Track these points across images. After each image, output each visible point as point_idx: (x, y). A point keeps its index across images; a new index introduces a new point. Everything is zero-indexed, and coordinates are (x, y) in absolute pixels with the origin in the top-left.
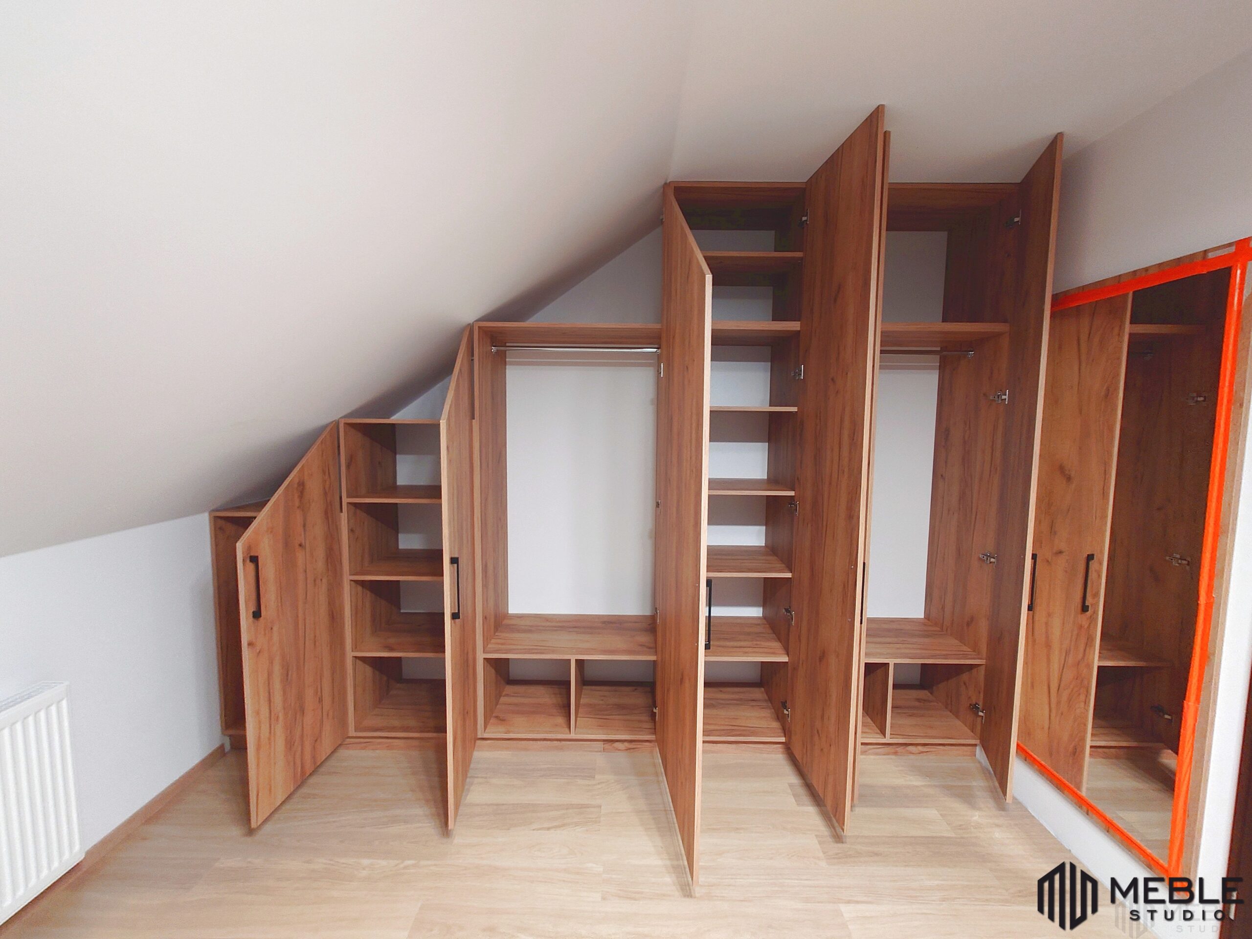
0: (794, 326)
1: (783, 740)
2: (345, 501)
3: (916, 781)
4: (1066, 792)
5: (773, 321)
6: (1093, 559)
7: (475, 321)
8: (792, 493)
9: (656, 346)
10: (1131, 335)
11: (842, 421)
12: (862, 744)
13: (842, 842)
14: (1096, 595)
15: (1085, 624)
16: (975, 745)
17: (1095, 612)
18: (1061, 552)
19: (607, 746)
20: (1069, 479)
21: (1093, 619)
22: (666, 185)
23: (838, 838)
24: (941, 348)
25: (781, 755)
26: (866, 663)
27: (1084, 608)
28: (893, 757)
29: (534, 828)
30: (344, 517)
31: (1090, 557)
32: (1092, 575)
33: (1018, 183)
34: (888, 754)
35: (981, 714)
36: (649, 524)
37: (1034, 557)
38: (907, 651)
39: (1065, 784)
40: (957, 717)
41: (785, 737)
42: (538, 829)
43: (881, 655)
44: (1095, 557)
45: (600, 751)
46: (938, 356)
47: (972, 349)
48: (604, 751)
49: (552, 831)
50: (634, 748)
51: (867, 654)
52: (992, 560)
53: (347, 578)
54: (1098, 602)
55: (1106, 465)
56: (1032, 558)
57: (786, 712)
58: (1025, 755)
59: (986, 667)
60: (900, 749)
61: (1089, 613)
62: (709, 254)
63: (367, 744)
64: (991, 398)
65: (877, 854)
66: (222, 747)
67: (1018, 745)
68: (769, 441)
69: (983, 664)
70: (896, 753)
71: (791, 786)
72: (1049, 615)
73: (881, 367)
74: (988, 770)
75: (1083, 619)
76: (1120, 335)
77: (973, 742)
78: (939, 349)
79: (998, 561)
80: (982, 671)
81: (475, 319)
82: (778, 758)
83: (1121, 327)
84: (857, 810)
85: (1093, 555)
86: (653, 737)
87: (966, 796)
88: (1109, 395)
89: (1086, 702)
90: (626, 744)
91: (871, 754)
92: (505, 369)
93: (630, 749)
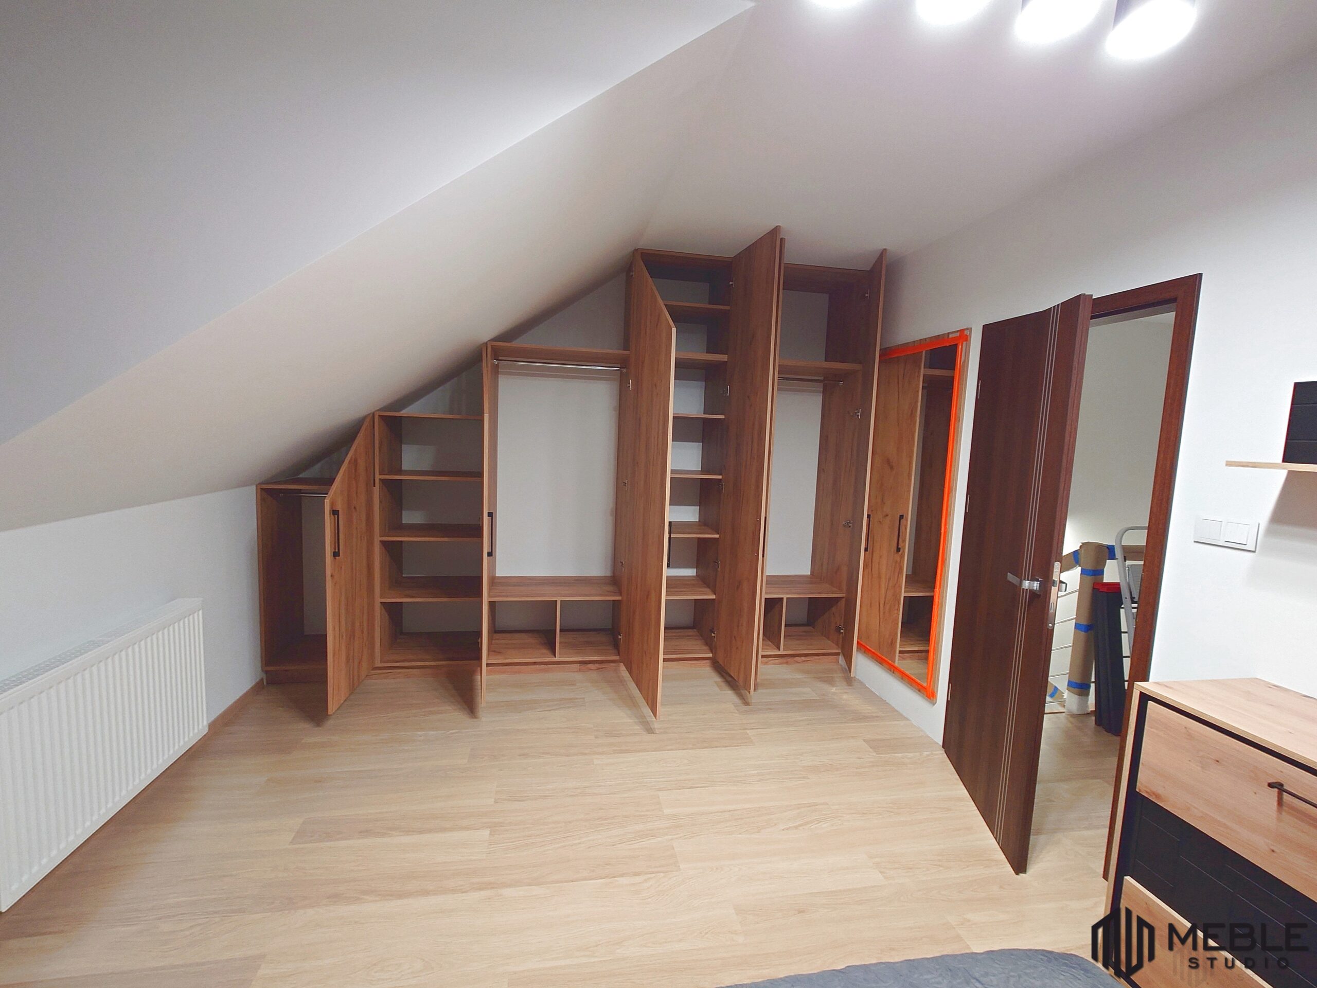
0: (724, 358)
1: (711, 655)
2: (378, 477)
3: (799, 676)
4: (884, 664)
5: (707, 353)
6: (903, 518)
7: (489, 341)
8: (720, 477)
9: (619, 366)
10: (924, 375)
11: (753, 425)
12: (763, 656)
13: (749, 705)
14: (904, 541)
15: (899, 560)
16: (838, 654)
17: (904, 552)
18: (887, 515)
19: (583, 667)
20: (892, 468)
21: (902, 556)
22: (636, 250)
23: (746, 703)
24: (824, 378)
25: (709, 668)
26: (765, 599)
27: (898, 550)
28: (785, 665)
30: (376, 490)
31: (901, 517)
32: (902, 528)
33: (868, 271)
34: (780, 664)
35: (842, 631)
36: (611, 505)
37: (869, 516)
38: (795, 591)
39: (884, 660)
40: (828, 638)
41: (712, 653)
43: (777, 593)
44: (904, 517)
45: (577, 671)
46: (822, 384)
47: (841, 380)
48: (580, 672)
49: (552, 711)
50: (602, 668)
51: (766, 593)
52: (850, 525)
53: (377, 539)
54: (905, 545)
55: (911, 457)
56: (868, 517)
57: (713, 635)
58: (861, 647)
59: (846, 599)
60: (790, 660)
61: (900, 553)
62: (669, 303)
63: (389, 674)
64: (852, 414)
65: (771, 709)
66: (262, 680)
67: (858, 642)
68: (703, 442)
69: (843, 597)
70: (787, 663)
71: (716, 682)
72: (881, 557)
73: (779, 389)
74: (845, 669)
75: (897, 557)
76: (919, 377)
77: (837, 651)
78: (822, 378)
79: (853, 525)
80: (843, 602)
81: (488, 339)
82: (706, 670)
83: (919, 372)
84: (760, 691)
85: (903, 515)
86: (617, 658)
87: (830, 681)
88: (912, 415)
89: (898, 610)
90: (597, 665)
91: (770, 664)
92: (498, 378)
93: (599, 668)
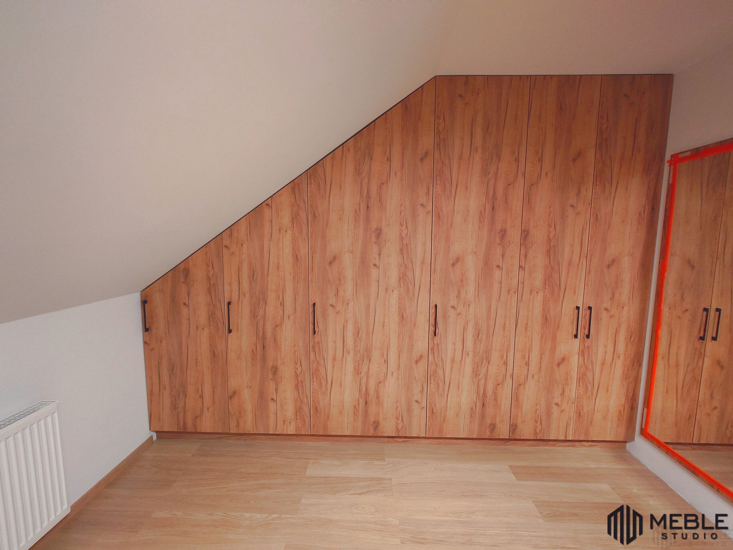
19: (391, 439)
29: (351, 494)
42: (354, 494)
48: (388, 443)
49: (362, 496)
50: (407, 441)
66: (151, 438)
93: (404, 441)
